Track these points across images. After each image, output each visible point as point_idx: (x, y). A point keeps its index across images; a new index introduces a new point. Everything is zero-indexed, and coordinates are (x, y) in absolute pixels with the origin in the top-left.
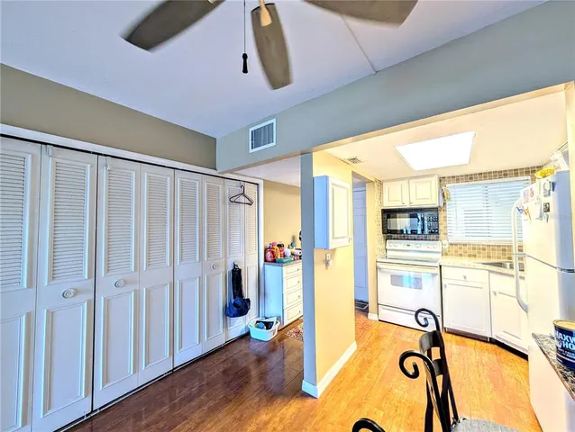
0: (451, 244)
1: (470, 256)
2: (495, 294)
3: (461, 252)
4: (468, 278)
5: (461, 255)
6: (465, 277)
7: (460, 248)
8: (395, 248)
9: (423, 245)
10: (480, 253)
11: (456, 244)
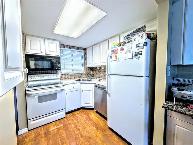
0: (62, 75)
1: (69, 78)
2: (82, 91)
3: (66, 77)
4: (74, 88)
5: (66, 79)
6: (73, 87)
7: (66, 76)
8: (35, 79)
9: (51, 76)
10: (71, 77)
11: (64, 74)
